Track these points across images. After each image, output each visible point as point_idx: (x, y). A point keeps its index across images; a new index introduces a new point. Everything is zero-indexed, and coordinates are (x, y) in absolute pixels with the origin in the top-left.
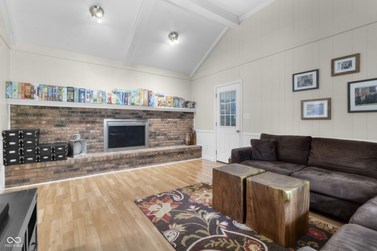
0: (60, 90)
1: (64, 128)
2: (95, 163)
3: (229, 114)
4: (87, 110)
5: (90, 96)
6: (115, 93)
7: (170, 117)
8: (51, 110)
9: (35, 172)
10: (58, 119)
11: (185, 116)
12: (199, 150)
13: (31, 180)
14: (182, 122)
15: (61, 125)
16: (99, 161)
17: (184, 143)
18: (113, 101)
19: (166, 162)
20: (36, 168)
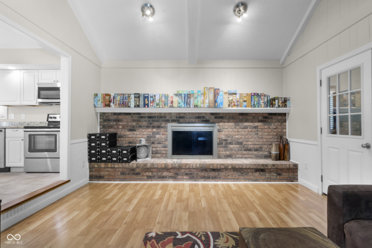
0: (129, 97)
1: (135, 132)
2: (154, 170)
3: (348, 113)
4: (153, 115)
5: (153, 100)
6: (176, 95)
7: (247, 121)
8: (125, 116)
9: (108, 171)
10: (130, 123)
11: (271, 118)
12: (294, 169)
13: (105, 177)
14: (266, 127)
15: (132, 129)
16: (157, 168)
17: (269, 156)
18: (175, 105)
19: (237, 180)
20: (108, 168)
